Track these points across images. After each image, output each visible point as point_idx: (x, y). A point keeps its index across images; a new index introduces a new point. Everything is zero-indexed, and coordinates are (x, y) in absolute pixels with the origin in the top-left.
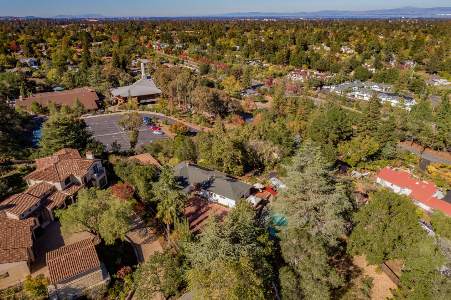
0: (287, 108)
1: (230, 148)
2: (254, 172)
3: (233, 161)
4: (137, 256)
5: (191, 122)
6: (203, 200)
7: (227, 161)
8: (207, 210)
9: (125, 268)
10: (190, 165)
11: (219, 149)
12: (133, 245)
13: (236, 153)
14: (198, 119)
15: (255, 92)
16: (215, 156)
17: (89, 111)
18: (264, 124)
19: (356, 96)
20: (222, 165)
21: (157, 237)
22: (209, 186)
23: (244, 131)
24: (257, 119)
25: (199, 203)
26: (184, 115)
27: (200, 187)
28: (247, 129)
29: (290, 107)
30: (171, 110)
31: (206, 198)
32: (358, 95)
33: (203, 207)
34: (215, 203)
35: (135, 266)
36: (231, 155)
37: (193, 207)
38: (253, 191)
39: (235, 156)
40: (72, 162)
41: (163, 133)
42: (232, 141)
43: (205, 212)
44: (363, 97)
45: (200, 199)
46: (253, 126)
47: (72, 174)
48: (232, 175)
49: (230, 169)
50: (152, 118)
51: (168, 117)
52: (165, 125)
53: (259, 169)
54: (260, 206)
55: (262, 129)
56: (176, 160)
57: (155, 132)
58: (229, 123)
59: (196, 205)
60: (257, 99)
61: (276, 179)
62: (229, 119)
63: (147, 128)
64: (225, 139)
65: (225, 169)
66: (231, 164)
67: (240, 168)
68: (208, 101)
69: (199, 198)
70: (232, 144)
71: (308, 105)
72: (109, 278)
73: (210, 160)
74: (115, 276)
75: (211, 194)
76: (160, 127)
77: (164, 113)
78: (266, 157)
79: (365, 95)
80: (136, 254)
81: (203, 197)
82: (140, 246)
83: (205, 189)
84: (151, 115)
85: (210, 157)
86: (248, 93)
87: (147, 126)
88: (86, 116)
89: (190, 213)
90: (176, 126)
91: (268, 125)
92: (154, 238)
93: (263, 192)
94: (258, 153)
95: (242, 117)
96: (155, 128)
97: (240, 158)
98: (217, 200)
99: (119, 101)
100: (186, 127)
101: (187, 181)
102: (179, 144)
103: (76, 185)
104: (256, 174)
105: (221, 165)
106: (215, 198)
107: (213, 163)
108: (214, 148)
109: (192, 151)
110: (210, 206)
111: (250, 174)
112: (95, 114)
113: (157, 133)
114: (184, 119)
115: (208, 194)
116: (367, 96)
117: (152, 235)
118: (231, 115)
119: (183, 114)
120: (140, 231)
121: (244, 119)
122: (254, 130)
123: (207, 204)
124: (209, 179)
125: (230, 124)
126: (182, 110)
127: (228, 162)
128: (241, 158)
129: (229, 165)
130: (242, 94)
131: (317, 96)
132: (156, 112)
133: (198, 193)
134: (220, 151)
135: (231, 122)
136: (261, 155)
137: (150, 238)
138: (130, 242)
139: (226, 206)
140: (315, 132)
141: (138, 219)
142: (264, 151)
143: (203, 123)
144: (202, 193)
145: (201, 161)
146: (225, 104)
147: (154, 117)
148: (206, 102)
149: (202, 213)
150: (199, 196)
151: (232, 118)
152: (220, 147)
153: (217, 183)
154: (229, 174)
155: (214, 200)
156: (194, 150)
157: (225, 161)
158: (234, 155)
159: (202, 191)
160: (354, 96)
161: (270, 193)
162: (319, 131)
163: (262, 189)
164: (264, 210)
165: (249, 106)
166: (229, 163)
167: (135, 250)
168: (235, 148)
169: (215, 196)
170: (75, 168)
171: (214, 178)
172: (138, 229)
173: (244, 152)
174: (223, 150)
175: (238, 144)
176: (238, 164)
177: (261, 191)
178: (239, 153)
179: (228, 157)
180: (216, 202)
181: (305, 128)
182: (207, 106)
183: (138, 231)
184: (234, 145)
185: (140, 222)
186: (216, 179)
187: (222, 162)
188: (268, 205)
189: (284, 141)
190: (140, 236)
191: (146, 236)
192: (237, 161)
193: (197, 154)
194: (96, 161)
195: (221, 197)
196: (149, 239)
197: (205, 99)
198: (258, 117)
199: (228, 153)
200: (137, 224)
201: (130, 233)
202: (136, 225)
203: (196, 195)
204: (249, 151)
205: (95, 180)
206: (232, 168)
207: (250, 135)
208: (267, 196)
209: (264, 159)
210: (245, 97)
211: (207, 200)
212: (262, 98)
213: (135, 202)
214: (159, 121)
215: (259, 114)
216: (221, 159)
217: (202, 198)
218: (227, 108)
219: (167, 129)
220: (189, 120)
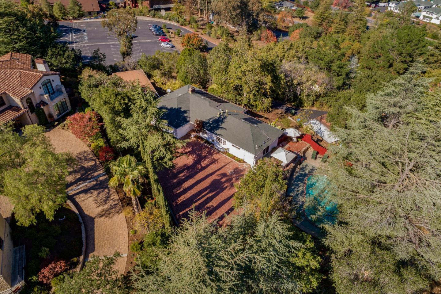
0: (334, 26)
1: (255, 70)
2: (285, 108)
3: (257, 91)
4: (84, 240)
5: (210, 36)
6: (207, 147)
7: (248, 90)
8: (211, 164)
9: (53, 265)
10: (194, 91)
11: (239, 70)
12: (80, 219)
13: (263, 79)
14: (219, 32)
15: (294, 5)
16: (232, 81)
17: (90, 13)
18: (304, 43)
19: (421, 17)
20: (241, 95)
21: (123, 207)
22: (218, 127)
23: (277, 49)
24: (295, 36)
25: (201, 150)
26: (202, 27)
27: (203, 127)
28: (281, 47)
29: (337, 25)
30: (188, 19)
31: (212, 144)
32: (424, 16)
33: (205, 157)
34: (224, 153)
35: (75, 259)
36: (255, 81)
37: (190, 157)
38: (284, 140)
39: (261, 83)
40: (10, 74)
41: (173, 47)
42: (260, 60)
43: (207, 166)
44: (431, 18)
45: (203, 145)
46: (290, 44)
47: (5, 93)
48: (253, 110)
49: (252, 102)
50: (162, 27)
51: (183, 27)
52: (176, 37)
53: (293, 104)
54: (293, 165)
55: (301, 49)
56: (178, 83)
57: (162, 44)
58: (257, 40)
59: (196, 153)
60: (295, 14)
61: (317, 122)
62: (259, 35)
63: (155, 38)
64: (249, 55)
65: (245, 101)
66: (255, 95)
67: (267, 102)
68: (233, 7)
69: (202, 142)
70: (259, 63)
71: (361, 24)
72: (20, 284)
73: (224, 86)
74: (34, 278)
75: (219, 139)
76: (170, 39)
77: (178, 22)
78: (305, 87)
79: (434, 16)
80: (84, 235)
81: (207, 142)
82: (92, 220)
83: (210, 131)
84: (163, 23)
85: (225, 82)
86: (284, 6)
87: (155, 36)
88: (84, 20)
89: (185, 165)
90: (189, 38)
91: (310, 43)
92: (118, 209)
93: (298, 141)
94: (295, 82)
95: (275, 34)
96: (164, 40)
97: (268, 88)
98: (228, 149)
99: (127, 4)
100: (202, 40)
101: (186, 115)
102: (185, 60)
103: (13, 110)
104: (288, 111)
105: (239, 94)
106: (225, 147)
107: (227, 91)
108: (232, 67)
109: (202, 71)
110: (215, 156)
111: (279, 111)
112: (96, 17)
113: (165, 45)
114: (202, 31)
115: (215, 139)
116: (437, 18)
117: (116, 202)
118: (261, 30)
119: (203, 25)
120: (99, 193)
121: (278, 36)
122: (290, 49)
123: (211, 154)
124: (218, 116)
125: (259, 41)
126: (202, 20)
127: (251, 91)
128: (271, 87)
129: (251, 96)
130: (277, 7)
131: (370, 15)
132: (170, 20)
133: (201, 134)
134: (240, 74)
135: (260, 39)
136: (299, 84)
137: (112, 207)
138: (77, 212)
139: (240, 161)
140: (374, 58)
141: (100, 172)
142: (304, 79)
143: (225, 37)
144: (206, 136)
145: (213, 86)
146: (255, 14)
147: (165, 26)
148: (231, 9)
149: (203, 168)
150: (202, 139)
151: (261, 33)
152: (240, 67)
153: (230, 123)
154: (249, 108)
155: (223, 148)
156: (205, 70)
157: (246, 89)
158: (259, 81)
159: (207, 133)
160: (418, 17)
161: (308, 145)
162: (380, 57)
163: (297, 138)
164: (297, 172)
165: (284, 21)
166: (252, 93)
167: (83, 228)
168: (263, 71)
169: (224, 144)
170: (13, 83)
171: (226, 115)
172: (97, 189)
173: (276, 79)
174: (244, 73)
175: (268, 65)
176: (265, 95)
177: (295, 140)
178: (269, 79)
179: (251, 84)
180: (226, 152)
181: (359, 53)
182: (232, 15)
183: (95, 193)
184: (262, 66)
185: (101, 178)
186: (229, 117)
187: (242, 90)
188: (304, 163)
189: (334, 67)
190: (96, 203)
191: (106, 204)
192: (263, 91)
193: (208, 77)
194: (52, 74)
195: (233, 145)
196: (111, 209)
197: (230, 4)
198: (295, 35)
199: (252, 78)
200: (97, 180)
201: (81, 195)
202: (95, 183)
203: (198, 137)
204: (283, 77)
205: (47, 104)
206: (255, 101)
207: (284, 56)
208: (304, 149)
209: (302, 91)
210: (280, 11)
211: (213, 147)
212: (301, 12)
213: (101, 144)
214: (171, 31)
215: (298, 31)
216: (241, 86)
217: (205, 143)
218: (257, 20)
219: (179, 42)
220: (207, 32)
